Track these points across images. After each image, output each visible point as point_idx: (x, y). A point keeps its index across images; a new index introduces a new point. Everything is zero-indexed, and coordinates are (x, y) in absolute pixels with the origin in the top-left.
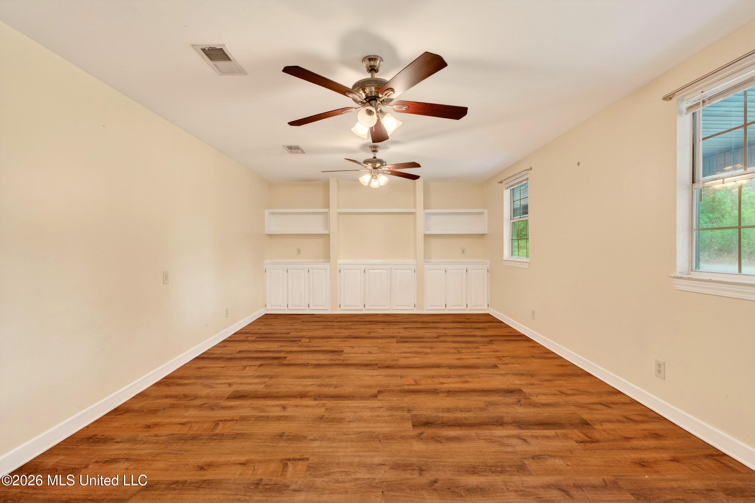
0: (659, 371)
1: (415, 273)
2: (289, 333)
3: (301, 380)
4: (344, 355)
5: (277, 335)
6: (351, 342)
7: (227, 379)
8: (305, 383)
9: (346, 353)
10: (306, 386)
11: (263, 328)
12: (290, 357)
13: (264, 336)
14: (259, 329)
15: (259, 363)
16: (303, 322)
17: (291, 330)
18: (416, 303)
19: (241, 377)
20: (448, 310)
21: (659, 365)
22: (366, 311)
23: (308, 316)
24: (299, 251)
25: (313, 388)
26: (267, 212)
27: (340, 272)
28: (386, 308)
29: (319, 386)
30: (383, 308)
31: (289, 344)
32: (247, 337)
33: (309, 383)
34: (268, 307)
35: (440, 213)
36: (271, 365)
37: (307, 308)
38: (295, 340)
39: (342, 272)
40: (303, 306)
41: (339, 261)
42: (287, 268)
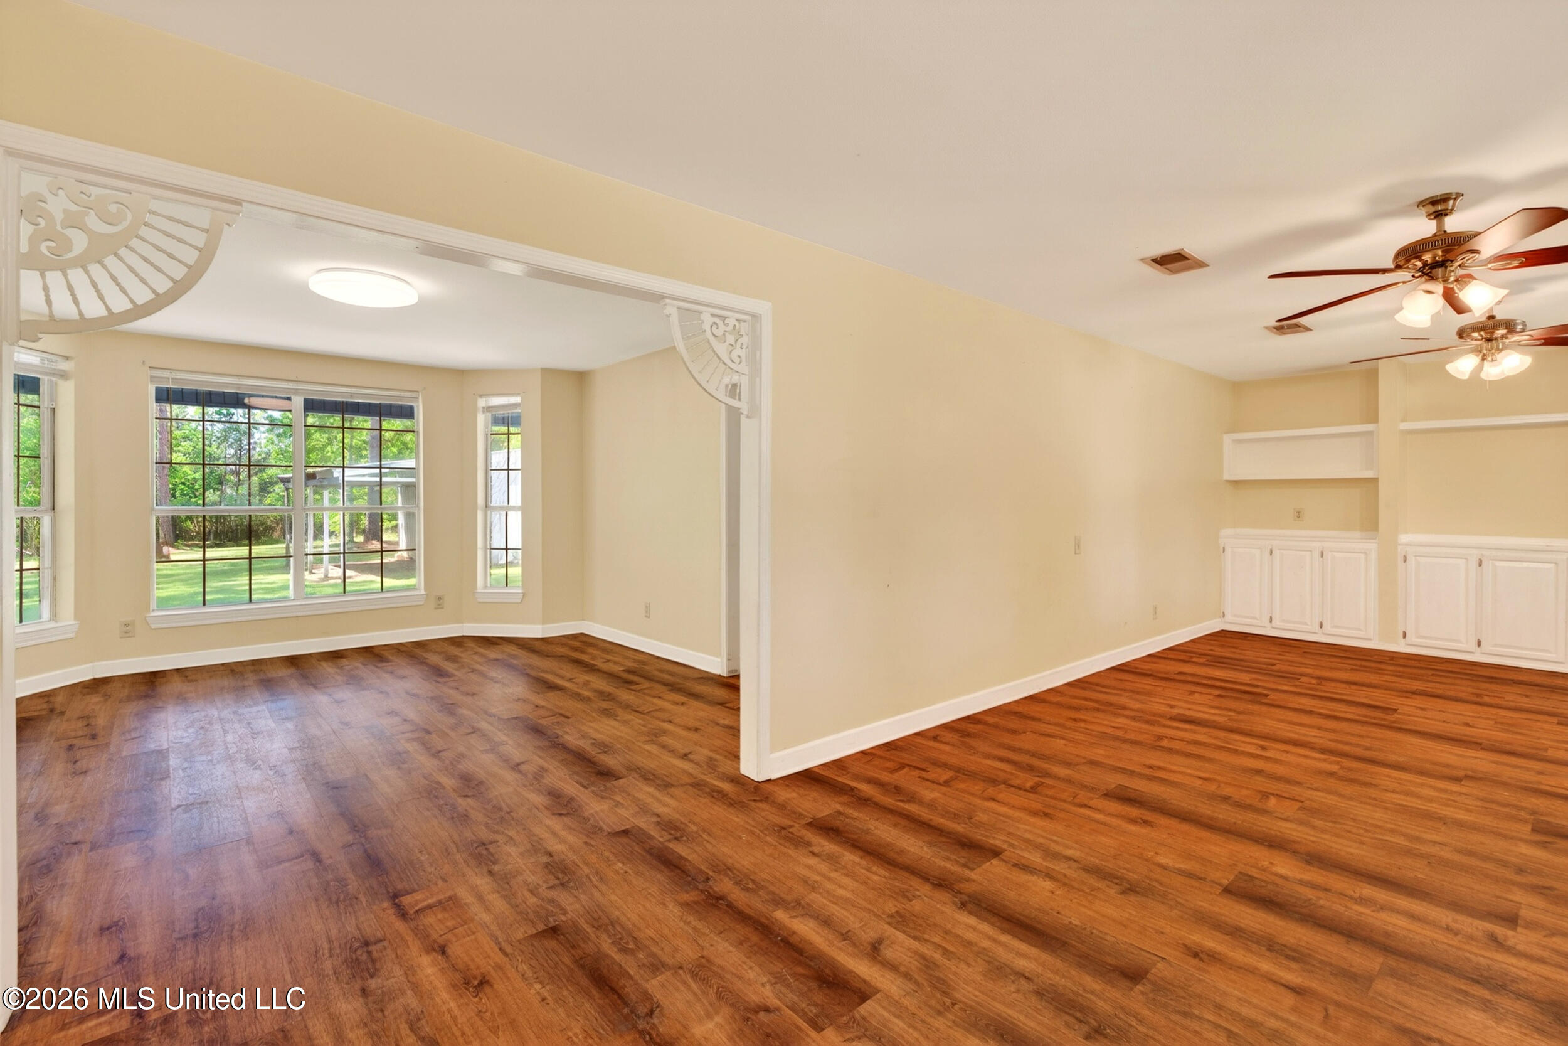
2: (1274, 665)
3: (1297, 727)
4: (1396, 715)
5: (1246, 664)
6: (1419, 701)
7: (1164, 700)
8: (1304, 732)
9: (1400, 714)
11: (1219, 649)
12: (1273, 696)
13: (1222, 660)
14: (1212, 650)
15: (1217, 692)
16: (1304, 652)
17: (1278, 662)
19: (1187, 702)
23: (1318, 645)
24: (1299, 512)
25: (1320, 740)
26: (1227, 439)
27: (1405, 561)
31: (1272, 679)
32: (1192, 657)
33: (1312, 734)
34: (1228, 617)
36: (1241, 699)
37: (1317, 630)
38: (1282, 676)
39: (1411, 560)
40: (1306, 624)
41: (1404, 538)
42: (1270, 547)
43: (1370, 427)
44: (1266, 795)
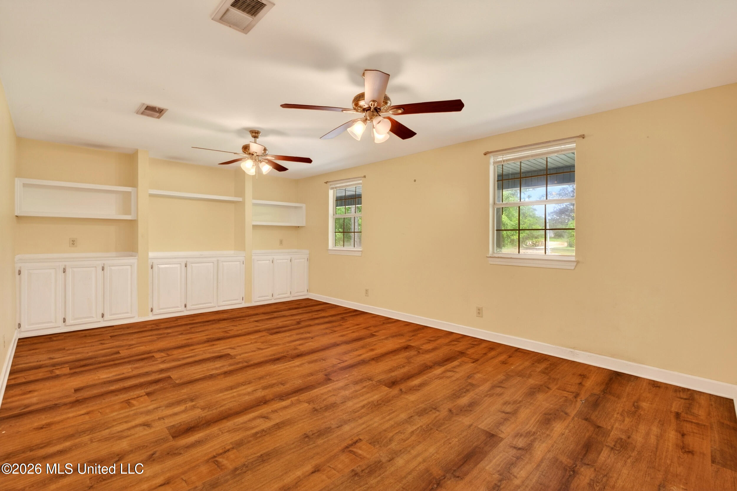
0: (479, 313)
1: (244, 265)
5: (101, 359)
7: (129, 422)
18: (244, 296)
19: (146, 413)
20: (275, 299)
21: (479, 310)
22: (188, 311)
23: (103, 330)
24: (73, 241)
26: (19, 182)
27: (152, 268)
28: (212, 305)
30: (209, 305)
32: (51, 371)
34: (25, 327)
35: (262, 204)
37: (101, 319)
38: (144, 358)
39: (155, 268)
40: (93, 317)
41: (151, 254)
42: (63, 267)
43: (128, 189)
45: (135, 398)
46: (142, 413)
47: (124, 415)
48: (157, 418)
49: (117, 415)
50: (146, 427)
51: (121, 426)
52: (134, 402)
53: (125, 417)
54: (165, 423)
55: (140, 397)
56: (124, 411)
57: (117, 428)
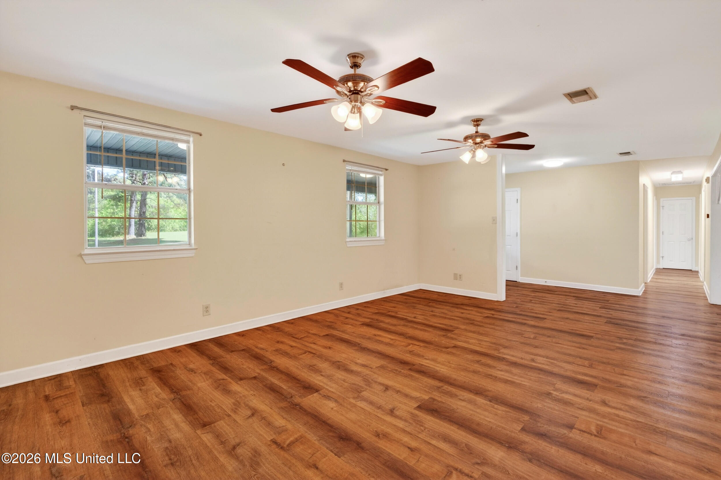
3: (509, 379)
8: (507, 374)
10: (507, 371)
25: (501, 367)
29: (494, 367)
33: (502, 373)
44: (535, 338)
45: (588, 433)
46: (598, 414)
47: (614, 423)
48: (591, 402)
49: (620, 428)
50: (607, 402)
51: (624, 415)
52: (593, 429)
53: (616, 421)
54: (591, 395)
55: (582, 431)
56: (611, 427)
57: (629, 417)
